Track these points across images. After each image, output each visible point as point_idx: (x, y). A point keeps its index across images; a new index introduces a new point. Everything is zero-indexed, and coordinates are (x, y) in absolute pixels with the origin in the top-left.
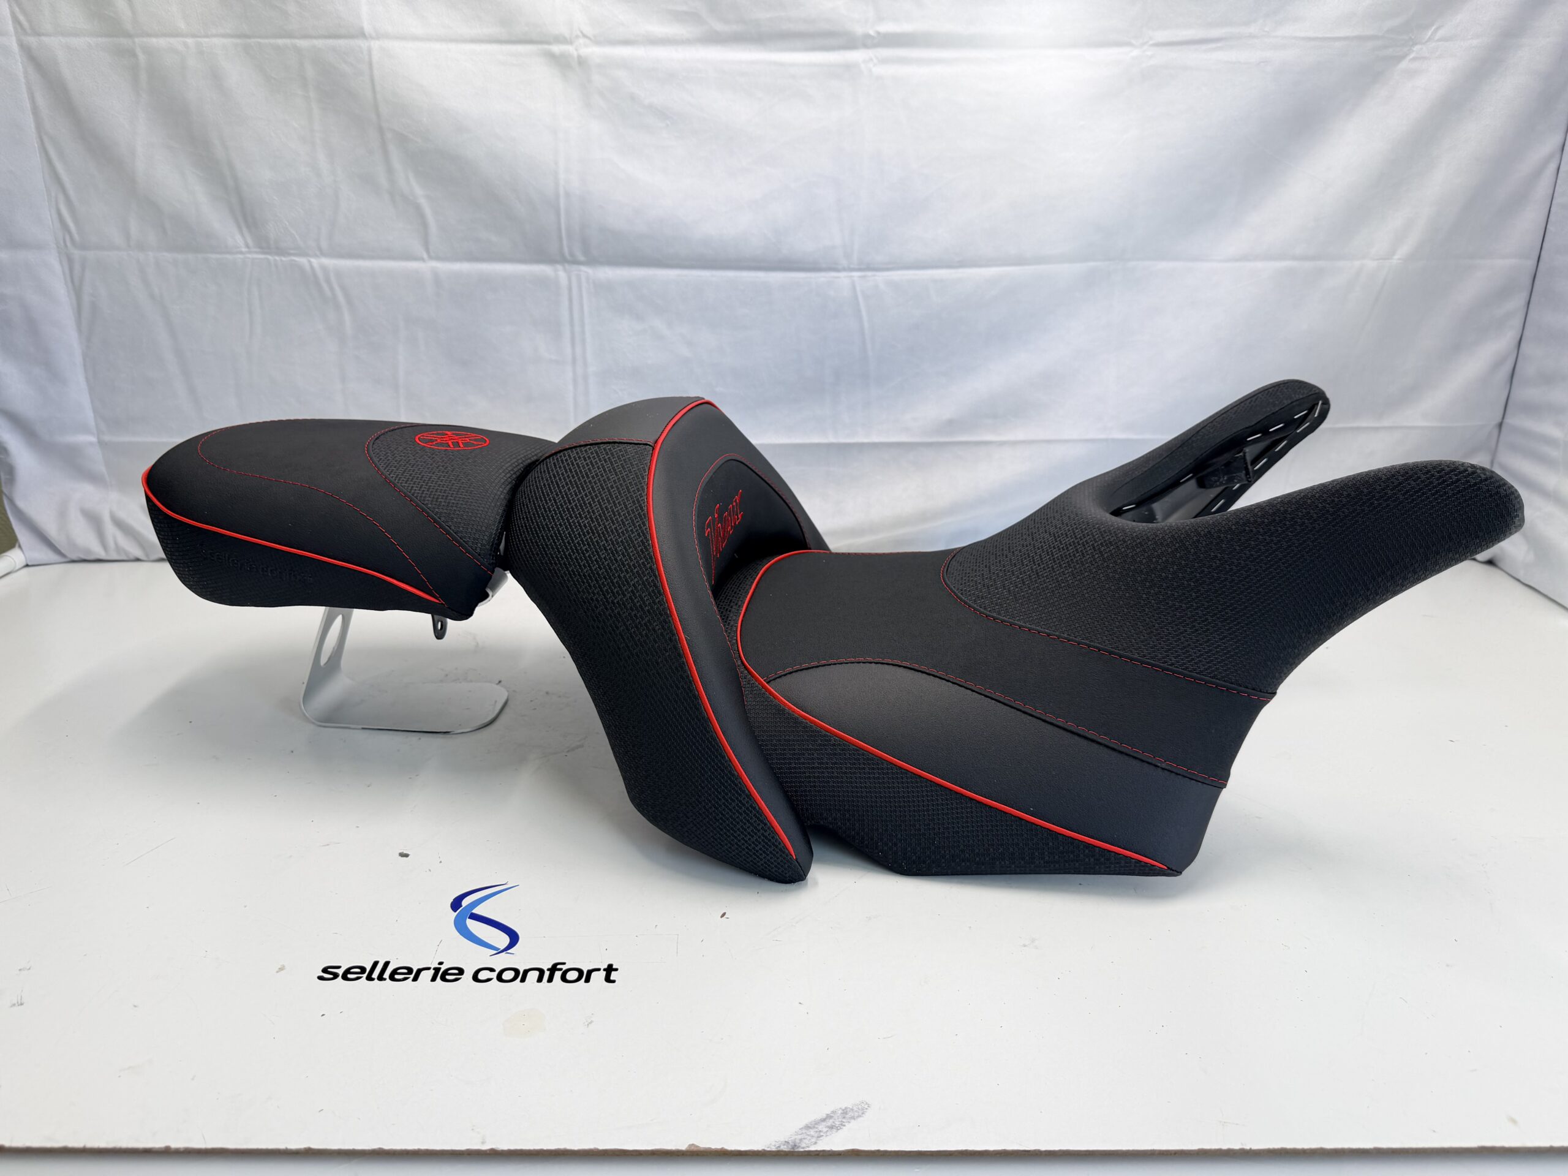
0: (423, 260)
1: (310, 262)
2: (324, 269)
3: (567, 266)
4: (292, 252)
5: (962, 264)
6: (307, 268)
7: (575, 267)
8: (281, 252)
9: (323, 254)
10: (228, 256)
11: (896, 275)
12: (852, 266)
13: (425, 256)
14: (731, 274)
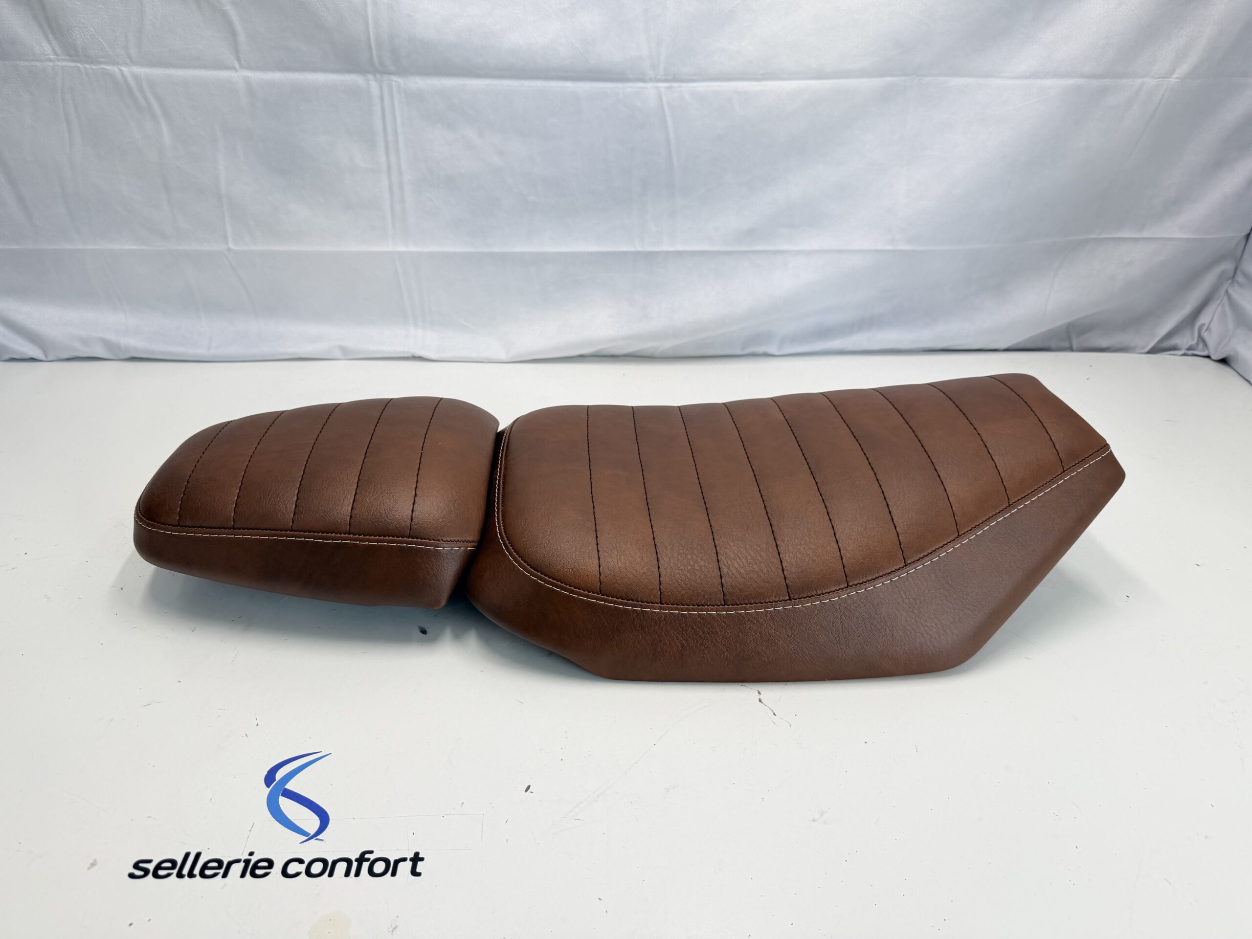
0: (235, 69)
1: (121, 70)
2: (136, 78)
3: (378, 76)
4: (101, 60)
5: (765, 77)
6: (119, 76)
7: (386, 77)
8: (90, 60)
9: (134, 63)
10: (38, 64)
11: (701, 87)
12: (659, 77)
13: (237, 65)
14: (539, 84)
